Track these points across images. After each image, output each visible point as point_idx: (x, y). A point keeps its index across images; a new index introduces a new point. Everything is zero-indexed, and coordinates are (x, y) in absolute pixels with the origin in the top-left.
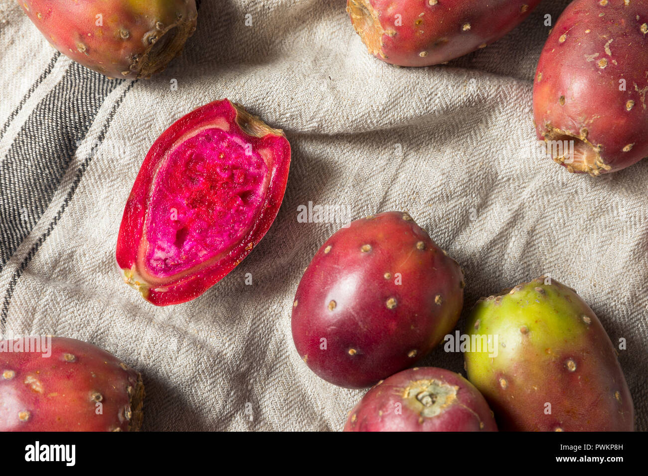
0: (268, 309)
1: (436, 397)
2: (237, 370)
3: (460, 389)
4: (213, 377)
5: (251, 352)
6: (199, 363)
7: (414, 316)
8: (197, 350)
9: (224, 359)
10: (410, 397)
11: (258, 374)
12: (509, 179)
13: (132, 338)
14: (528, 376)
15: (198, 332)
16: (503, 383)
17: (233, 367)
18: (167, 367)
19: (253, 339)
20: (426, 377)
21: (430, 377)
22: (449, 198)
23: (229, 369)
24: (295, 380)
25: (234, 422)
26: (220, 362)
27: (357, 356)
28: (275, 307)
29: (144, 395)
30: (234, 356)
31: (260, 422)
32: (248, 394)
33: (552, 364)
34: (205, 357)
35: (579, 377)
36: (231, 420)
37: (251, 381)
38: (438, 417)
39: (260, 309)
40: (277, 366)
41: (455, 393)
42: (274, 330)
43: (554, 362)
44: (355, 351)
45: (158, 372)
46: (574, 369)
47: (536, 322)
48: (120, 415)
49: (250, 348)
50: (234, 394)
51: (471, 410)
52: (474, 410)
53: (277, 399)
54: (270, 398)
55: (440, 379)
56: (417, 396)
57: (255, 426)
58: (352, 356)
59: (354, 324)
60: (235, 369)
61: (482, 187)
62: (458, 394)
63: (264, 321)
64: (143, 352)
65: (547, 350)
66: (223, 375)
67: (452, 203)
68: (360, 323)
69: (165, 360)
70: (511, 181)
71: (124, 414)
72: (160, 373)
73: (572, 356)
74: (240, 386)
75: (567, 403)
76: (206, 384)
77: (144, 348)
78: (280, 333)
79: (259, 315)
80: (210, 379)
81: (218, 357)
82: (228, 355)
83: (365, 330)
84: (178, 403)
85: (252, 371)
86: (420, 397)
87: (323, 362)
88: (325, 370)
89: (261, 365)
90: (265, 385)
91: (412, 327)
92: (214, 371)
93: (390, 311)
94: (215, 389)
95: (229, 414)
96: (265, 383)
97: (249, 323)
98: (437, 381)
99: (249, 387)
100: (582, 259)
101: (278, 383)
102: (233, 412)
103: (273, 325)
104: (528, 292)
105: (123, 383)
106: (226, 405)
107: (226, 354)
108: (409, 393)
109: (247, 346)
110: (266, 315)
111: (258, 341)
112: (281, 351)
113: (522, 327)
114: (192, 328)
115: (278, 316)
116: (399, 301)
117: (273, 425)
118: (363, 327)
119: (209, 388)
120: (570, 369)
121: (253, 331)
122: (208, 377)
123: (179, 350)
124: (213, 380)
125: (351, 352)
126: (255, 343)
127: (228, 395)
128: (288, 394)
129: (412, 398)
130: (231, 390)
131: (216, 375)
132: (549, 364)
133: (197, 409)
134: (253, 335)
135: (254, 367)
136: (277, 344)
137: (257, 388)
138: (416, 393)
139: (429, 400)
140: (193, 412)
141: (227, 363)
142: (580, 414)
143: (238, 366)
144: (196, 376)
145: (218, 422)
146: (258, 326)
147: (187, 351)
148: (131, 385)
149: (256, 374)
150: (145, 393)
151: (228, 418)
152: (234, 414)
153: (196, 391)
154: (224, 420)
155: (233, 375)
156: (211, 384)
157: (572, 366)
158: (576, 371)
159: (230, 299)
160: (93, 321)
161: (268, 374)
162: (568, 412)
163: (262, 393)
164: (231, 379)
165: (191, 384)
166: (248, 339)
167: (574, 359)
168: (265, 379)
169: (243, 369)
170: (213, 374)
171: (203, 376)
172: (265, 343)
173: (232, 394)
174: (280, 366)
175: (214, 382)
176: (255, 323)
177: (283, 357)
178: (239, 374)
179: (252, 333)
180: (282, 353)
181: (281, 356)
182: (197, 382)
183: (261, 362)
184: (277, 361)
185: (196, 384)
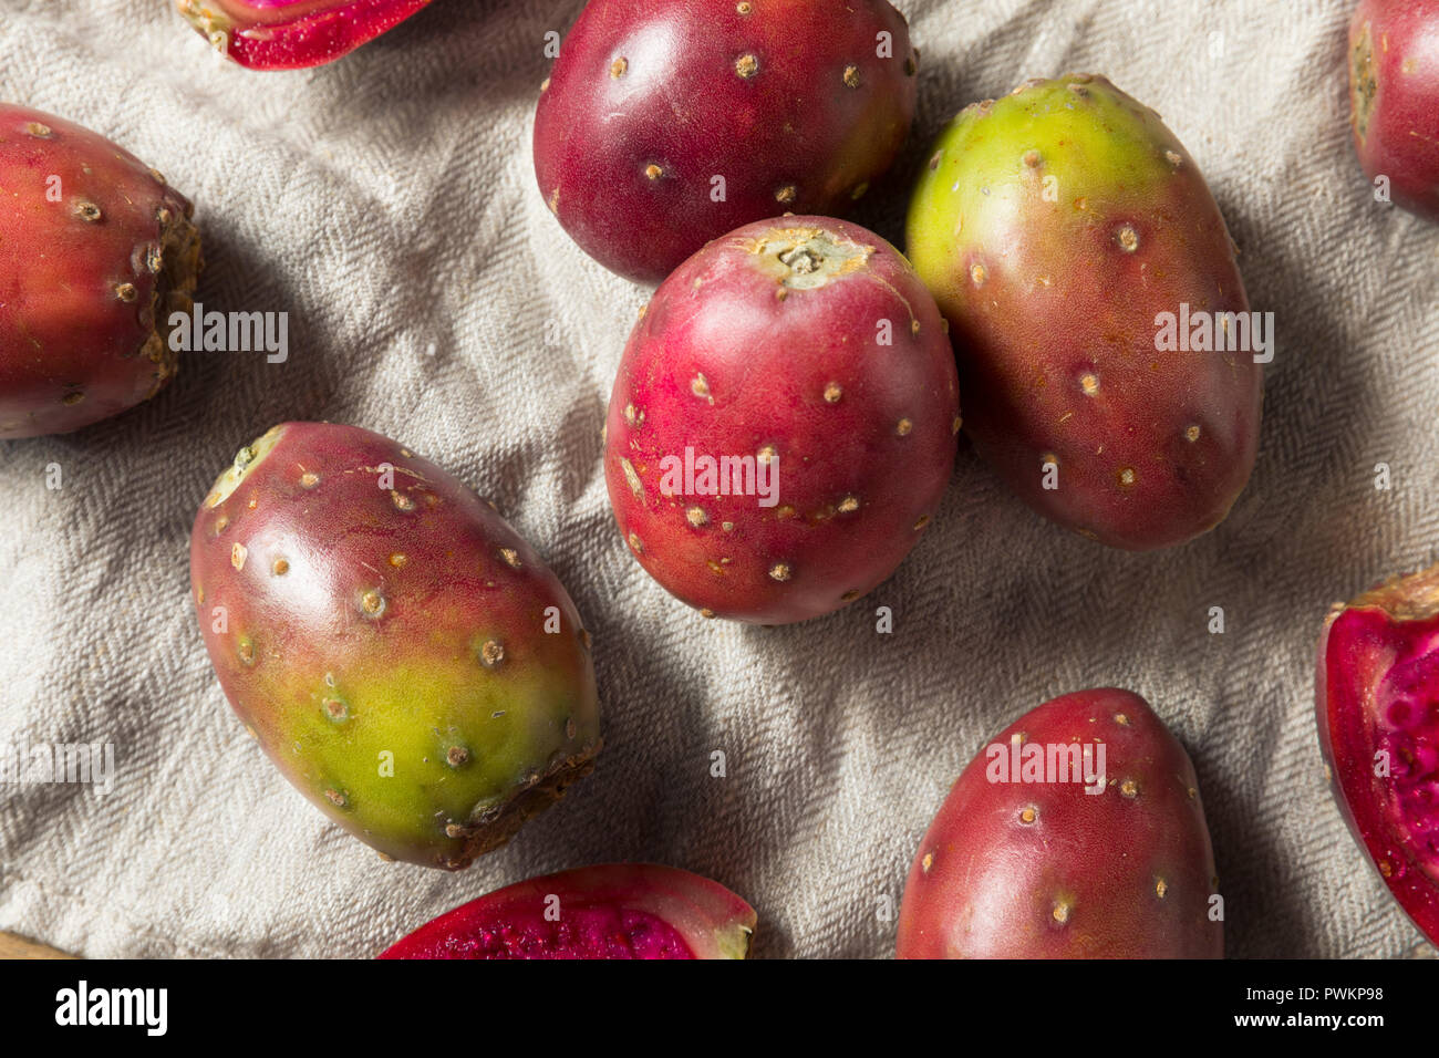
0: (492, 128)
1: (822, 260)
2: (411, 244)
3: (877, 252)
4: (355, 248)
5: (445, 213)
6: (326, 212)
7: (793, 102)
8: (325, 188)
9: (384, 215)
10: (765, 253)
11: (455, 266)
13: (186, 147)
14: (1033, 254)
15: (333, 158)
16: (977, 274)
17: (401, 238)
18: (258, 217)
19: (453, 189)
20: (806, 224)
21: (814, 225)
23: (392, 239)
24: (536, 290)
25: (391, 353)
26: (374, 219)
27: (665, 182)
28: (507, 124)
29: (199, 265)
30: (406, 213)
31: (450, 363)
32: (429, 303)
33: (1085, 233)
34: (342, 204)
35: (1143, 266)
36: (385, 348)
37: (440, 278)
38: (820, 290)
39: (473, 128)
40: (502, 256)
41: (865, 257)
42: (500, 179)
43: (1092, 228)
44: (660, 171)
45: (236, 227)
46: (1133, 247)
47: (1061, 144)
48: (135, 258)
49: (442, 205)
50: (399, 291)
51: (894, 290)
52: (901, 293)
53: (491, 323)
54: (477, 319)
55: (836, 231)
56: (780, 256)
57: (438, 368)
58: (653, 182)
59: (661, 107)
60: (406, 241)
62: (871, 258)
63: (481, 154)
64: (209, 181)
65: (1077, 201)
66: (377, 248)
68: (675, 105)
69: (254, 200)
71: (144, 258)
72: (242, 232)
73: (1131, 220)
74: (413, 281)
75: (1111, 319)
76: (337, 261)
77: (211, 173)
78: (513, 185)
79: (471, 139)
80: (348, 251)
81: (369, 211)
82: (394, 208)
83: (684, 120)
84: (275, 301)
85: (445, 255)
86: (787, 257)
87: (591, 197)
88: (594, 220)
89: (465, 247)
90: (470, 292)
91: (788, 128)
92: (360, 236)
93: (742, 82)
94: (359, 274)
95: (383, 334)
96: (469, 287)
97: (447, 154)
98: (828, 234)
99: (435, 290)
100: (1188, 90)
101: (499, 291)
102: (391, 329)
103: (501, 168)
104: (1052, 91)
105: (149, 200)
106: (378, 312)
107: (388, 207)
108: (763, 249)
109: (438, 197)
110: (485, 142)
111: (463, 195)
112: (512, 225)
113: (1029, 153)
114: (322, 149)
115: (512, 147)
116: (763, 63)
117: (479, 373)
118: (682, 116)
119: (344, 270)
120: (1123, 245)
121: (455, 172)
122: (344, 246)
123: (285, 181)
124: (355, 254)
125: (651, 171)
126: (456, 198)
127: (385, 291)
128: (517, 315)
129: (769, 256)
130: (393, 282)
131: (361, 245)
132: (1079, 231)
133: (314, 313)
134: (453, 181)
135: (449, 248)
136: (504, 208)
137: (452, 295)
138: (780, 251)
139: (806, 260)
140: (305, 320)
141: (389, 224)
142: (1137, 346)
143: (413, 236)
144: (317, 242)
145: (359, 345)
146: (467, 163)
147: (303, 185)
148: (169, 208)
149: (451, 263)
150: (202, 261)
151: (379, 342)
152: (393, 334)
153: (315, 277)
154: (371, 345)
155: (399, 253)
156: (349, 263)
157: (1129, 240)
158: (1137, 252)
159: (412, 106)
160: (106, 103)
161: (479, 268)
162: (1113, 339)
163: (462, 307)
164: (394, 260)
165: (305, 258)
166: (442, 186)
167: (1135, 226)
168: (470, 278)
169: (423, 246)
170: (357, 242)
171: (332, 243)
172: (477, 201)
173: (394, 290)
174: (508, 257)
175: (355, 260)
176: (459, 157)
177: (516, 239)
178: (414, 255)
179: (450, 176)
180: (515, 230)
181: (512, 236)
182: (320, 254)
183: (466, 240)
184: (502, 246)
185: (316, 260)
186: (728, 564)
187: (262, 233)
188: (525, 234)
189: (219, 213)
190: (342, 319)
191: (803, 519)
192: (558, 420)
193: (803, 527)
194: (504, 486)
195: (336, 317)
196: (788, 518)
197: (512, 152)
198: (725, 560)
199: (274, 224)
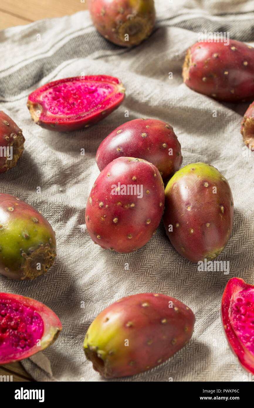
2: (64, 171)
7: (151, 144)
11: (72, 180)
12: (225, 159)
17: (63, 168)
18: (36, 155)
19: (77, 166)
22: (193, 151)
23: (61, 167)
26: (59, 163)
30: (66, 165)
31: (63, 193)
35: (207, 190)
36: (51, 186)
37: (68, 181)
42: (88, 169)
43: (200, 181)
44: (120, 150)
45: (30, 156)
46: (207, 186)
47: (200, 168)
49: (74, 167)
58: (118, 152)
61: (210, 155)
63: (86, 163)
64: (29, 146)
65: (199, 176)
66: (57, 168)
67: (193, 154)
69: (36, 152)
70: (225, 160)
72: (31, 157)
74: (62, 178)
81: (59, 161)
83: (128, 141)
85: (70, 177)
89: (75, 177)
91: (148, 149)
93: (142, 137)
94: (52, 171)
95: (52, 183)
96: (73, 185)
97: (79, 160)
99: (65, 183)
101: (78, 188)
102: (54, 182)
106: (52, 178)
107: (63, 162)
109: (74, 165)
110: (88, 161)
111: (79, 168)
112: (87, 178)
116: (148, 136)
119: (49, 169)
120: (205, 185)
122: (51, 165)
124: (53, 167)
125: (118, 149)
126: (77, 168)
127: (55, 175)
135: (72, 176)
137: (68, 185)
141: (62, 165)
142: (201, 204)
143: (66, 169)
144: (46, 162)
145: (46, 183)
151: (50, 184)
153: (43, 168)
154: (48, 184)
155: (61, 171)
156: (51, 168)
165: (42, 165)
167: (209, 183)
168: (74, 183)
169: (67, 172)
170: (54, 165)
171: (49, 163)
172: (81, 171)
173: (58, 176)
174: (83, 183)
175: (52, 168)
176: (81, 162)
177: (86, 181)
178: (65, 173)
179: (78, 163)
180: (87, 179)
181: (86, 180)
182: (46, 165)
183: (76, 176)
184: (83, 181)
185: (44, 166)
186: (105, 217)
187: (35, 158)
188: (89, 181)
189: (28, 152)
190: (45, 177)
191: (122, 206)
192: (82, 208)
193: (122, 208)
194: (66, 215)
195: (44, 176)
196: (120, 205)
197: (92, 165)
198: (105, 216)
199: (38, 157)
